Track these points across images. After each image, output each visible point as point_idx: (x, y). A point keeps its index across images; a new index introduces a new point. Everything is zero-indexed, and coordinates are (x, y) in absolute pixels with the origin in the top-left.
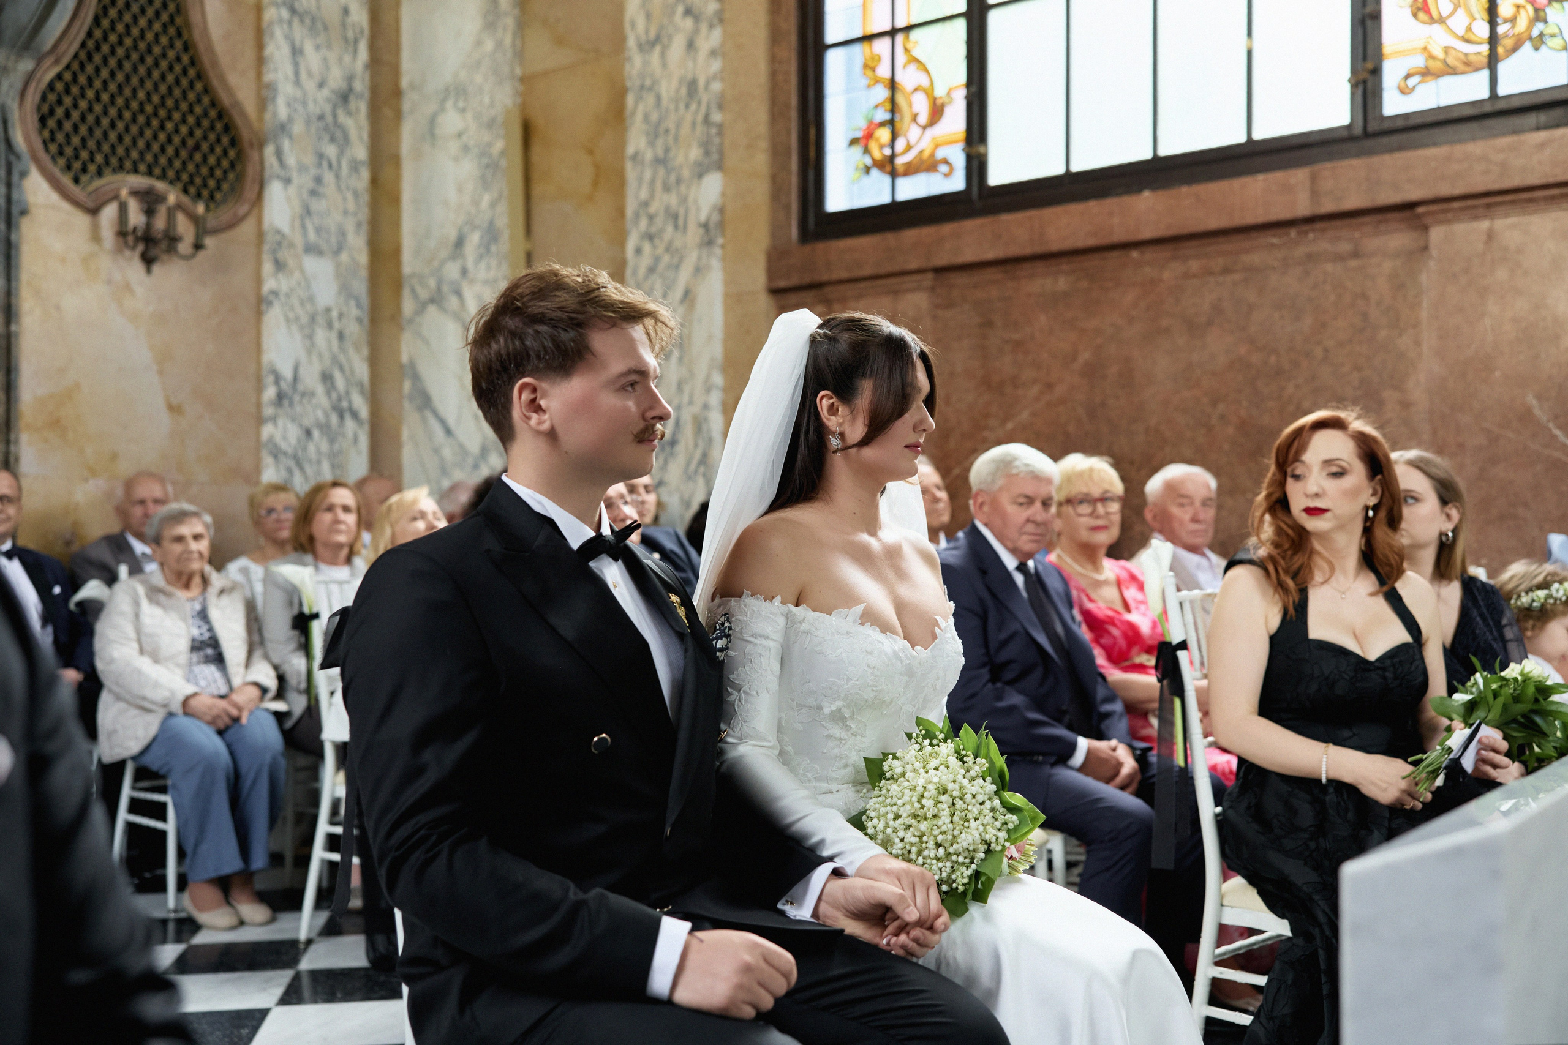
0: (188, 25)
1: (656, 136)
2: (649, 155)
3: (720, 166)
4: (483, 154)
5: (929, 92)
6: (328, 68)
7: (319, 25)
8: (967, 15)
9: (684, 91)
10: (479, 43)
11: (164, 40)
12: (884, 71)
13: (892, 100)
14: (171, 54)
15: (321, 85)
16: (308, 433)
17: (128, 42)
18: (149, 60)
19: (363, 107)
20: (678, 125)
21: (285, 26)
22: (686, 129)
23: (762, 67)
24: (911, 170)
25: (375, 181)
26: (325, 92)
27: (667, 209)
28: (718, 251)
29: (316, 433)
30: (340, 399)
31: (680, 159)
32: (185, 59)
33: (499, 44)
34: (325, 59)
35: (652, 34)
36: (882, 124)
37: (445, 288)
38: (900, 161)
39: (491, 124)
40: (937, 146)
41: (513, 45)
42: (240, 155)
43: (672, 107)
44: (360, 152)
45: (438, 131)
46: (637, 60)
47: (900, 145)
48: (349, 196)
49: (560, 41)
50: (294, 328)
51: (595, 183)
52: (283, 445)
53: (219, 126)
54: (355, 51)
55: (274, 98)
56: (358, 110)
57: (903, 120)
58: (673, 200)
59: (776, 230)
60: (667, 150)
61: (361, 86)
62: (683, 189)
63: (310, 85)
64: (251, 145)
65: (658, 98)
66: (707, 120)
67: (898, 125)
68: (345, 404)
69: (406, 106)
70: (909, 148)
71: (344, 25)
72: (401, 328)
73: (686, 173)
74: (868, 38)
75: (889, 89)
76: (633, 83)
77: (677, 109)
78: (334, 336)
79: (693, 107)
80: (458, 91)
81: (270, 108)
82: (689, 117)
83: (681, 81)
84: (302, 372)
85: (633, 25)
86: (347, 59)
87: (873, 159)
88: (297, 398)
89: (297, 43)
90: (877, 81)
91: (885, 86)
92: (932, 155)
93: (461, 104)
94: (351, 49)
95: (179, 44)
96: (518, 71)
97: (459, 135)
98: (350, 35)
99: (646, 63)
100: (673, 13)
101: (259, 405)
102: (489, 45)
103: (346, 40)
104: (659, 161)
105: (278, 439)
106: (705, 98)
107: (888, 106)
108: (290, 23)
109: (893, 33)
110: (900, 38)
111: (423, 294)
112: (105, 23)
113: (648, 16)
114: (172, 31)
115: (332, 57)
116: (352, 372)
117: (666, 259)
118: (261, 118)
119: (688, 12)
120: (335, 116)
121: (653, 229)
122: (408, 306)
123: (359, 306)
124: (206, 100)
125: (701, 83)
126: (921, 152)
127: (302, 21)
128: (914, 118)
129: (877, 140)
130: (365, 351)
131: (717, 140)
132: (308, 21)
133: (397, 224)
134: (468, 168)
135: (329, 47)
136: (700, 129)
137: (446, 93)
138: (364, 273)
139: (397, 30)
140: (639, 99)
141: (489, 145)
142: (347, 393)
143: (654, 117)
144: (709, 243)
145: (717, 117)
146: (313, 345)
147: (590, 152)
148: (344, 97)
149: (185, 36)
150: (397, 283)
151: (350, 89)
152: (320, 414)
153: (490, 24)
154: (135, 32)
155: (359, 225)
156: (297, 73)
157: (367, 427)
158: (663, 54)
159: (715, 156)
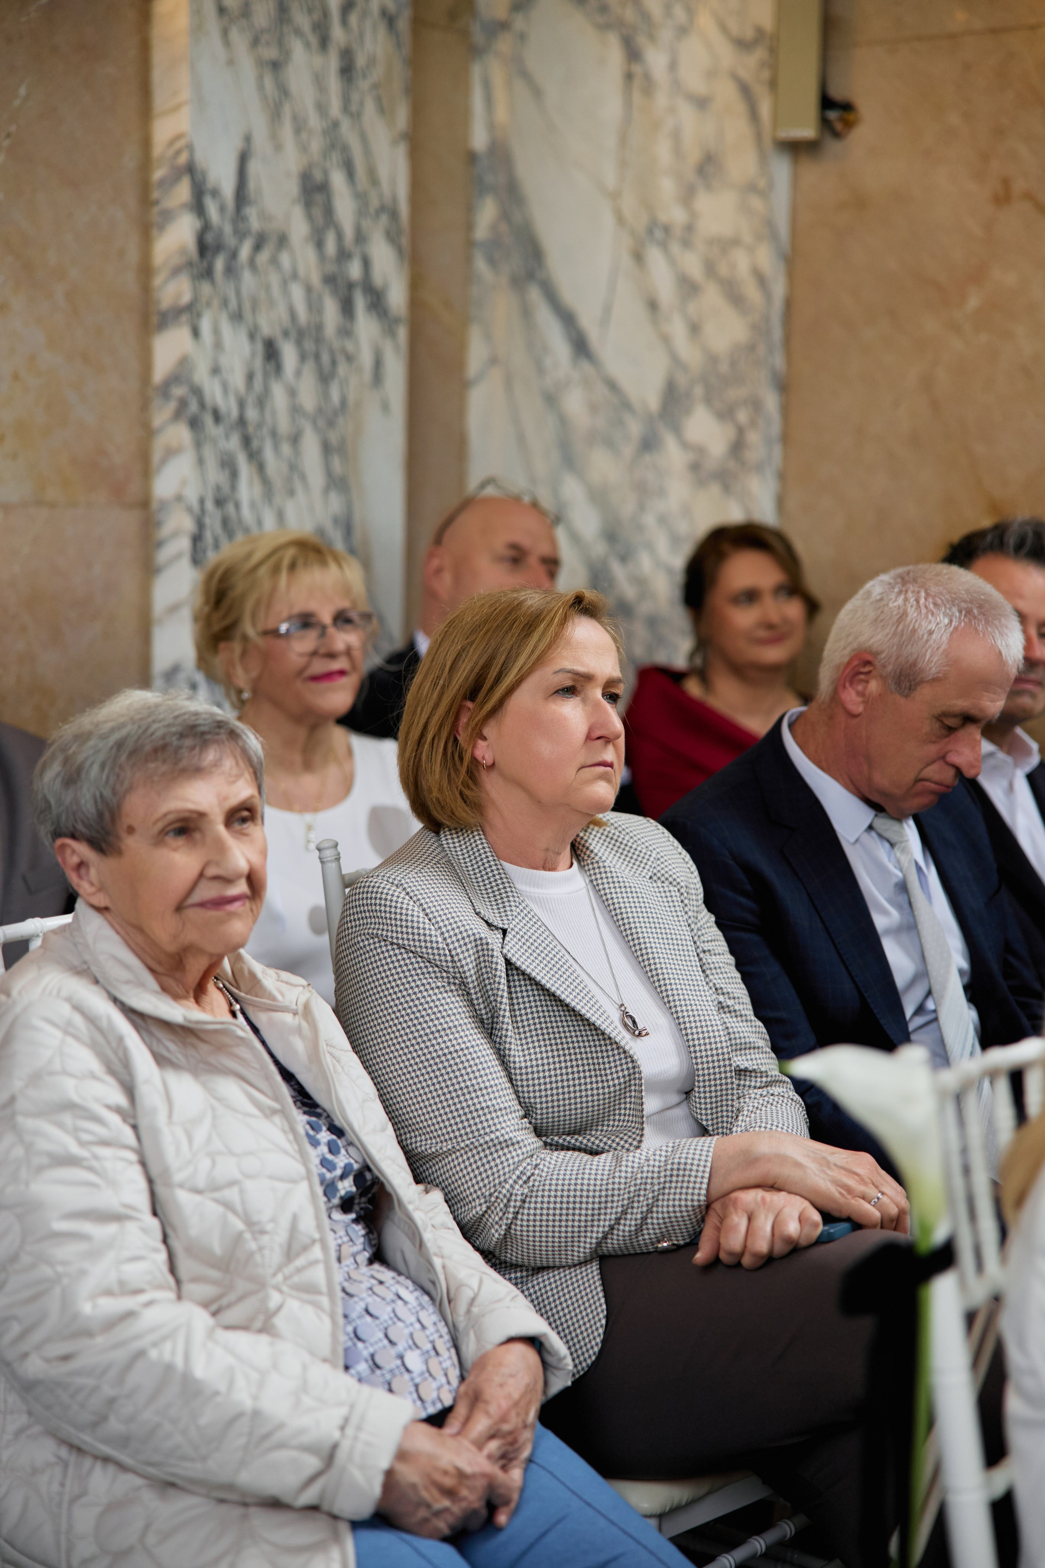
16: (271, 352)
29: (289, 354)
30: (343, 255)
50: (240, 39)
52: (213, 392)
68: (355, 270)
72: (475, 52)
78: (333, 62)
84: (254, 167)
88: (245, 251)
101: (146, 270)
105: (201, 375)
116: (374, 179)
130: (402, 116)
142: (361, 237)
146: (284, 91)
152: (297, 293)
157: (402, 333)
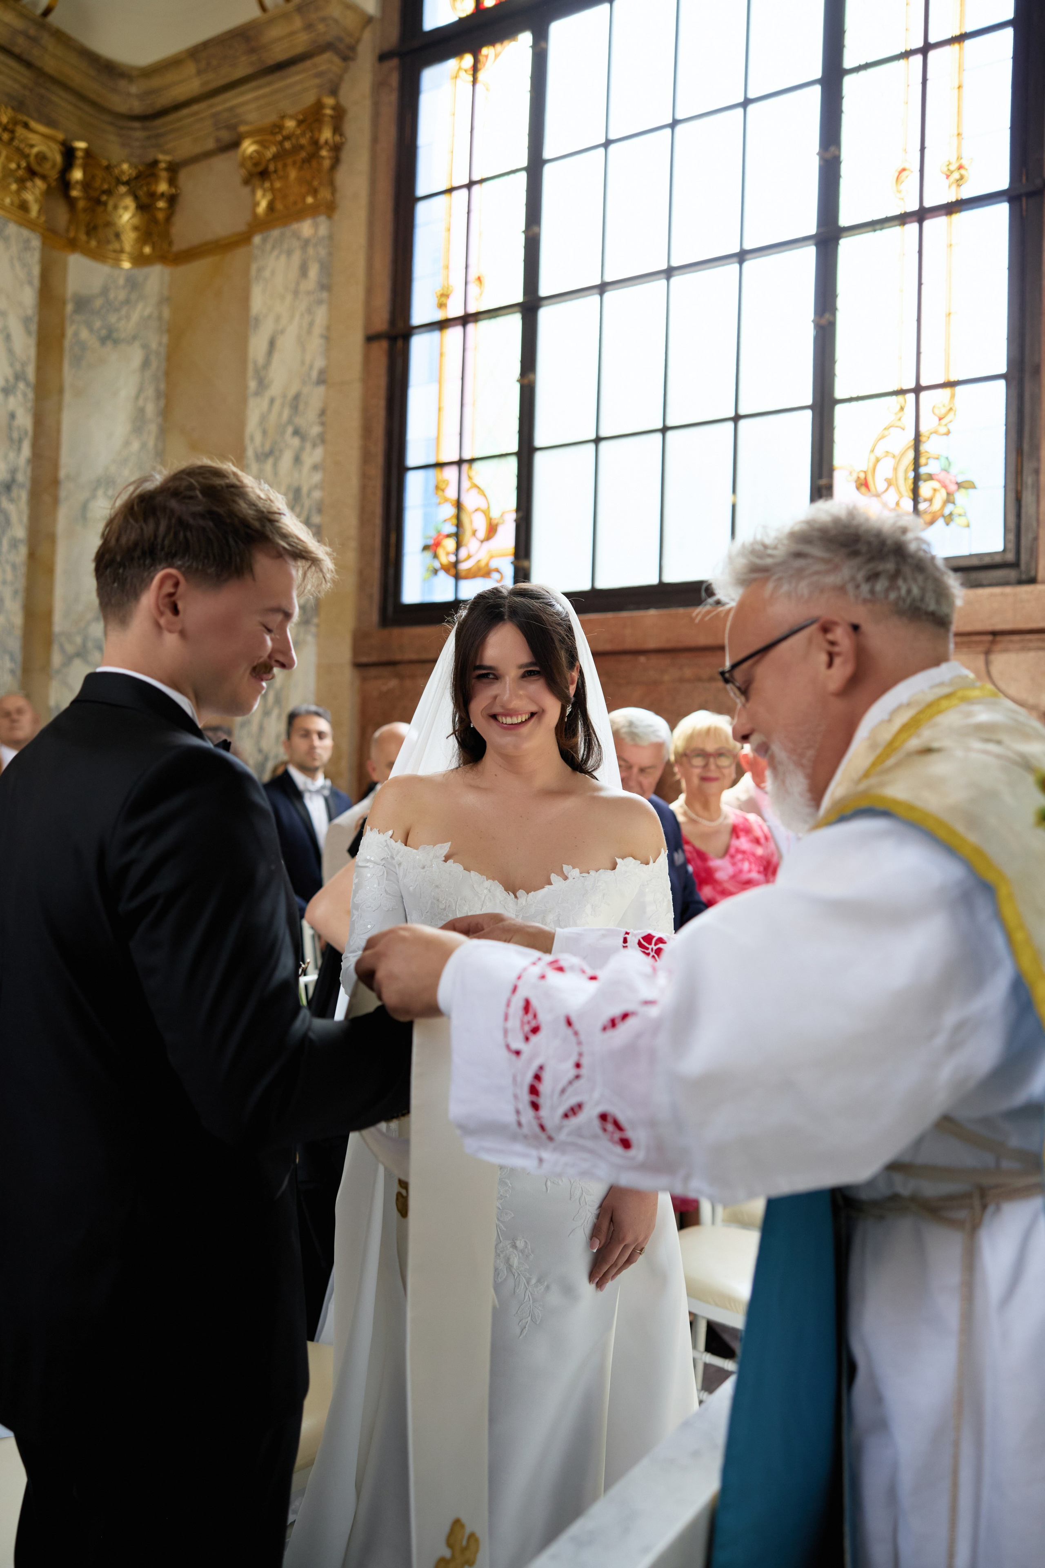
5: (486, 513)
8: (519, 454)
10: (127, 443)
12: (452, 493)
13: (458, 517)
19: (24, 495)
23: (354, 482)
24: (472, 574)
25: (32, 555)
28: (313, 629)
33: (144, 445)
35: (267, 448)
36: (448, 536)
37: (90, 645)
38: (464, 566)
40: (492, 557)
41: (156, 446)
44: (20, 532)
45: (88, 515)
47: (463, 553)
48: (8, 569)
54: (19, 449)
56: (20, 498)
57: (467, 536)
59: (361, 615)
61: (23, 477)
67: (460, 538)
69: (63, 494)
70: (469, 557)
71: (10, 428)
74: (439, 465)
75: (455, 508)
80: (106, 482)
85: (252, 439)
86: (12, 455)
87: (441, 564)
90: (446, 500)
91: (453, 505)
92: (487, 564)
94: (16, 447)
98: (15, 435)
100: (283, 433)
102: (135, 446)
103: (11, 440)
106: (307, 503)
107: (455, 521)
109: (460, 463)
110: (465, 467)
111: (70, 649)
113: (264, 433)
119: (296, 432)
122: (57, 659)
123: (12, 659)
125: (305, 490)
126: (479, 561)
128: (474, 533)
129: (444, 548)
133: (50, 591)
137: (97, 482)
138: (18, 632)
139: (58, 431)
144: (307, 623)
145: (317, 520)
148: (8, 486)
150: (48, 640)
151: (14, 480)
153: (137, 428)
155: (16, 592)
158: (275, 465)
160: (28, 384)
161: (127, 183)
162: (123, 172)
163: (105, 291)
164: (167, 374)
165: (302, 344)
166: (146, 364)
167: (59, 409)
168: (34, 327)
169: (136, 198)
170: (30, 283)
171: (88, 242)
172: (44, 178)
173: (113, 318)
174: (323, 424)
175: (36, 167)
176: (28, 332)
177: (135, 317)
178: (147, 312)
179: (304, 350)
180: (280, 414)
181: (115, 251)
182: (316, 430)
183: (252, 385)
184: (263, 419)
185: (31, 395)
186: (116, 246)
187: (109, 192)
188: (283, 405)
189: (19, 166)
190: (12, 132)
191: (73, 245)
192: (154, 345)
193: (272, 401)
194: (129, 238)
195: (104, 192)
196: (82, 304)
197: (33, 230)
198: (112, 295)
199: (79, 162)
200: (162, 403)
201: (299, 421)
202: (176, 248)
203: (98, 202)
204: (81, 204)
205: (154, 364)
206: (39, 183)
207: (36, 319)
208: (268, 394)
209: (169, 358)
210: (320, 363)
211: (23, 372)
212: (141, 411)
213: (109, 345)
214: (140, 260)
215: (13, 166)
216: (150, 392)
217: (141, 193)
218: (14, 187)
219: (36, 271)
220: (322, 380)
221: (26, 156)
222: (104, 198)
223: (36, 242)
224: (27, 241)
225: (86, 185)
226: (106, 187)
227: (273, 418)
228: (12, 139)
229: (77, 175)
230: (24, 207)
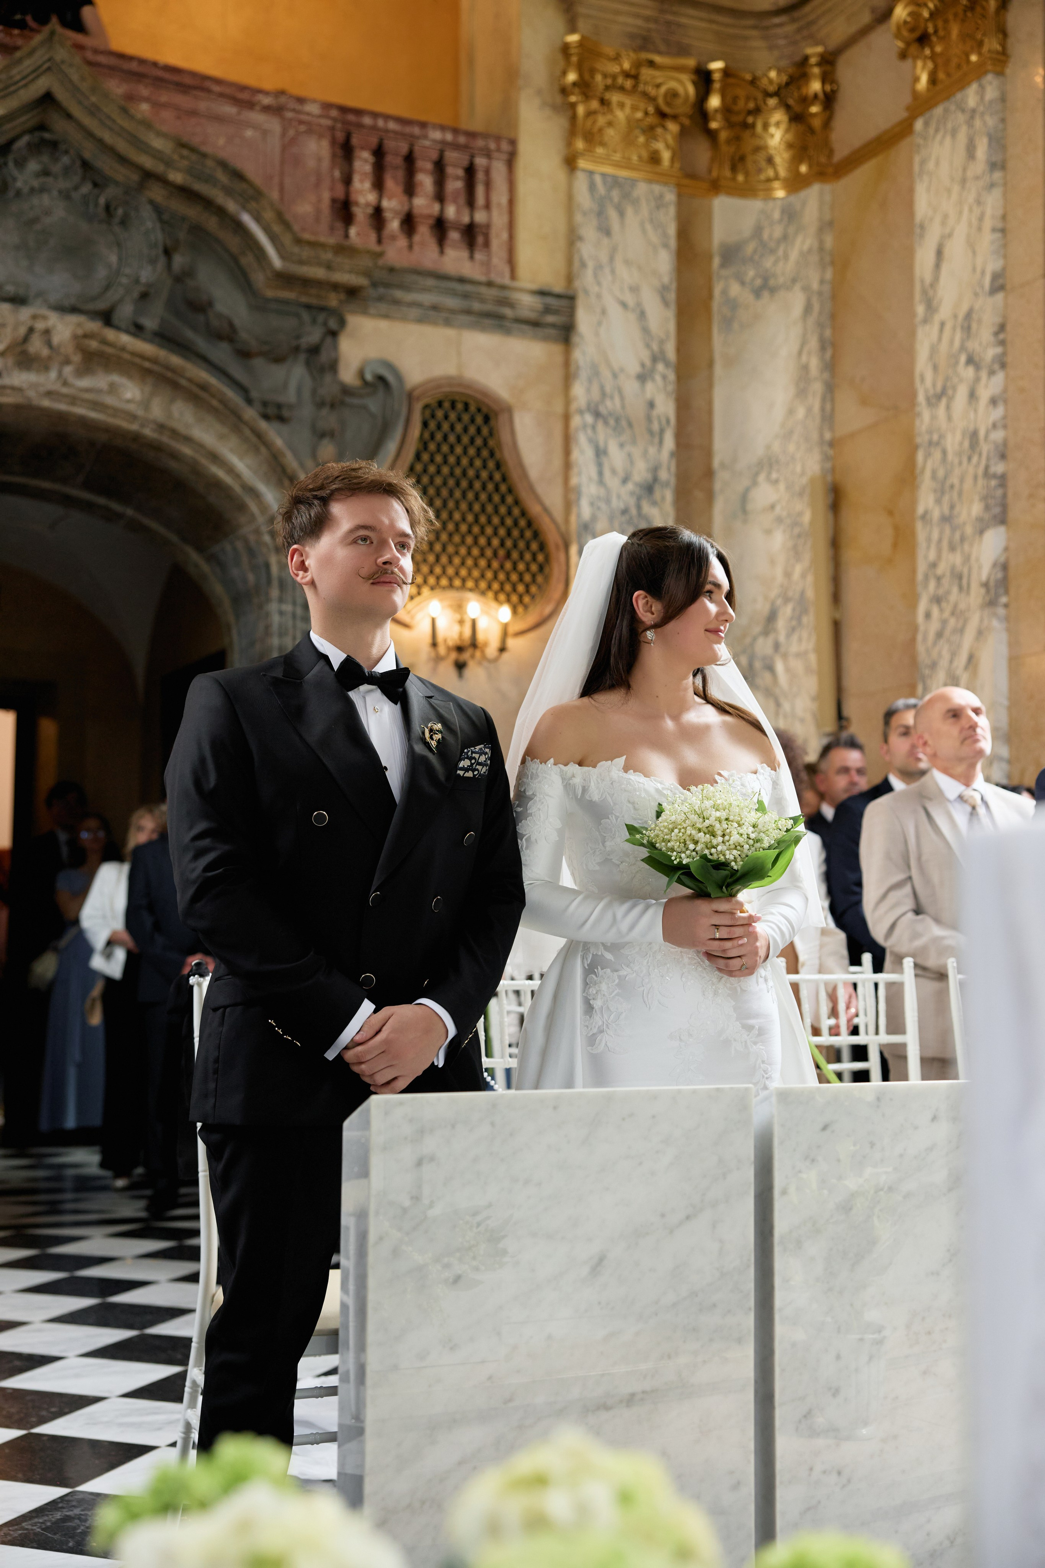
0: (499, 444)
1: (943, 492)
2: (936, 514)
3: (1002, 519)
4: (795, 524)
6: (632, 463)
7: (624, 423)
9: (966, 444)
10: (791, 412)
11: (478, 463)
14: (484, 475)
15: (625, 481)
17: (445, 470)
18: (464, 484)
19: (669, 495)
20: (962, 480)
21: (589, 431)
22: (968, 483)
26: (630, 486)
27: (953, 568)
28: (1001, 611)
31: (963, 517)
32: (497, 477)
33: (809, 410)
34: (629, 455)
35: (939, 387)
37: (758, 665)
39: (801, 494)
41: (823, 409)
42: (547, 559)
43: (956, 461)
45: (750, 507)
46: (926, 415)
49: (864, 402)
51: (895, 545)
53: (528, 534)
54: (661, 442)
55: (578, 499)
56: (663, 498)
58: (957, 559)
60: (952, 507)
61: (666, 474)
62: (966, 547)
63: (613, 482)
64: (557, 547)
65: (944, 452)
66: (986, 474)
69: (718, 486)
71: (649, 419)
73: (969, 530)
76: (921, 439)
77: (960, 463)
79: (975, 459)
80: (768, 463)
81: (574, 510)
82: (971, 470)
83: (964, 435)
85: (922, 379)
86: (652, 450)
89: (601, 444)
93: (774, 476)
94: (656, 440)
95: (491, 464)
96: (828, 436)
97: (772, 507)
99: (933, 417)
100: (956, 364)
102: (801, 412)
103: (651, 433)
104: (946, 519)
106: (986, 449)
108: (594, 428)
112: (425, 457)
113: (935, 368)
114: (485, 453)
115: (637, 452)
117: (952, 622)
118: (567, 521)
119: (970, 361)
120: (639, 507)
121: (941, 592)
124: (516, 511)
125: (982, 433)
127: (606, 423)
131: (999, 492)
132: (612, 422)
134: (779, 540)
135: (634, 442)
136: (981, 482)
137: (760, 465)
139: (710, 412)
140: (928, 455)
141: (800, 514)
143: (941, 473)
144: (991, 603)
145: (999, 468)
147: (891, 513)
148: (649, 488)
149: (498, 455)
151: (655, 479)
153: (801, 393)
154: (452, 460)
156: (600, 473)
158: (948, 408)
159: (997, 510)
160: (667, 364)
161: (776, 94)
162: (771, 81)
163: (758, 230)
164: (833, 317)
165: (971, 246)
166: (808, 309)
167: (710, 386)
168: (672, 296)
169: (788, 107)
170: (666, 246)
171: (734, 179)
172: (675, 117)
173: (768, 263)
174: (1002, 343)
175: (666, 109)
176: (666, 304)
177: (794, 255)
178: (806, 247)
179: (974, 253)
180: (952, 342)
181: (769, 180)
182: (991, 352)
183: (920, 310)
184: (934, 350)
185: (672, 376)
186: (771, 173)
187: (757, 111)
188: (954, 329)
189: (646, 113)
190: (635, 77)
191: (715, 187)
192: (815, 286)
193: (942, 325)
194: (782, 159)
195: (750, 113)
196: (730, 254)
197: (666, 184)
198: (766, 236)
199: (717, 86)
200: (828, 354)
201: (973, 345)
202: (837, 157)
203: (745, 126)
204: (723, 135)
205: (816, 307)
206: (673, 127)
207: (674, 286)
208: (937, 318)
209: (834, 297)
210: (994, 265)
211: (662, 352)
212: (805, 368)
213: (766, 294)
214: (796, 183)
215: (639, 115)
216: (813, 343)
217: (791, 102)
218: (642, 139)
219: (672, 229)
220: (999, 284)
221: (653, 99)
222: (750, 120)
223: (670, 196)
224: (661, 196)
225: (726, 110)
226: (751, 105)
227: (944, 347)
228: (635, 87)
229: (714, 102)
230: (654, 159)
